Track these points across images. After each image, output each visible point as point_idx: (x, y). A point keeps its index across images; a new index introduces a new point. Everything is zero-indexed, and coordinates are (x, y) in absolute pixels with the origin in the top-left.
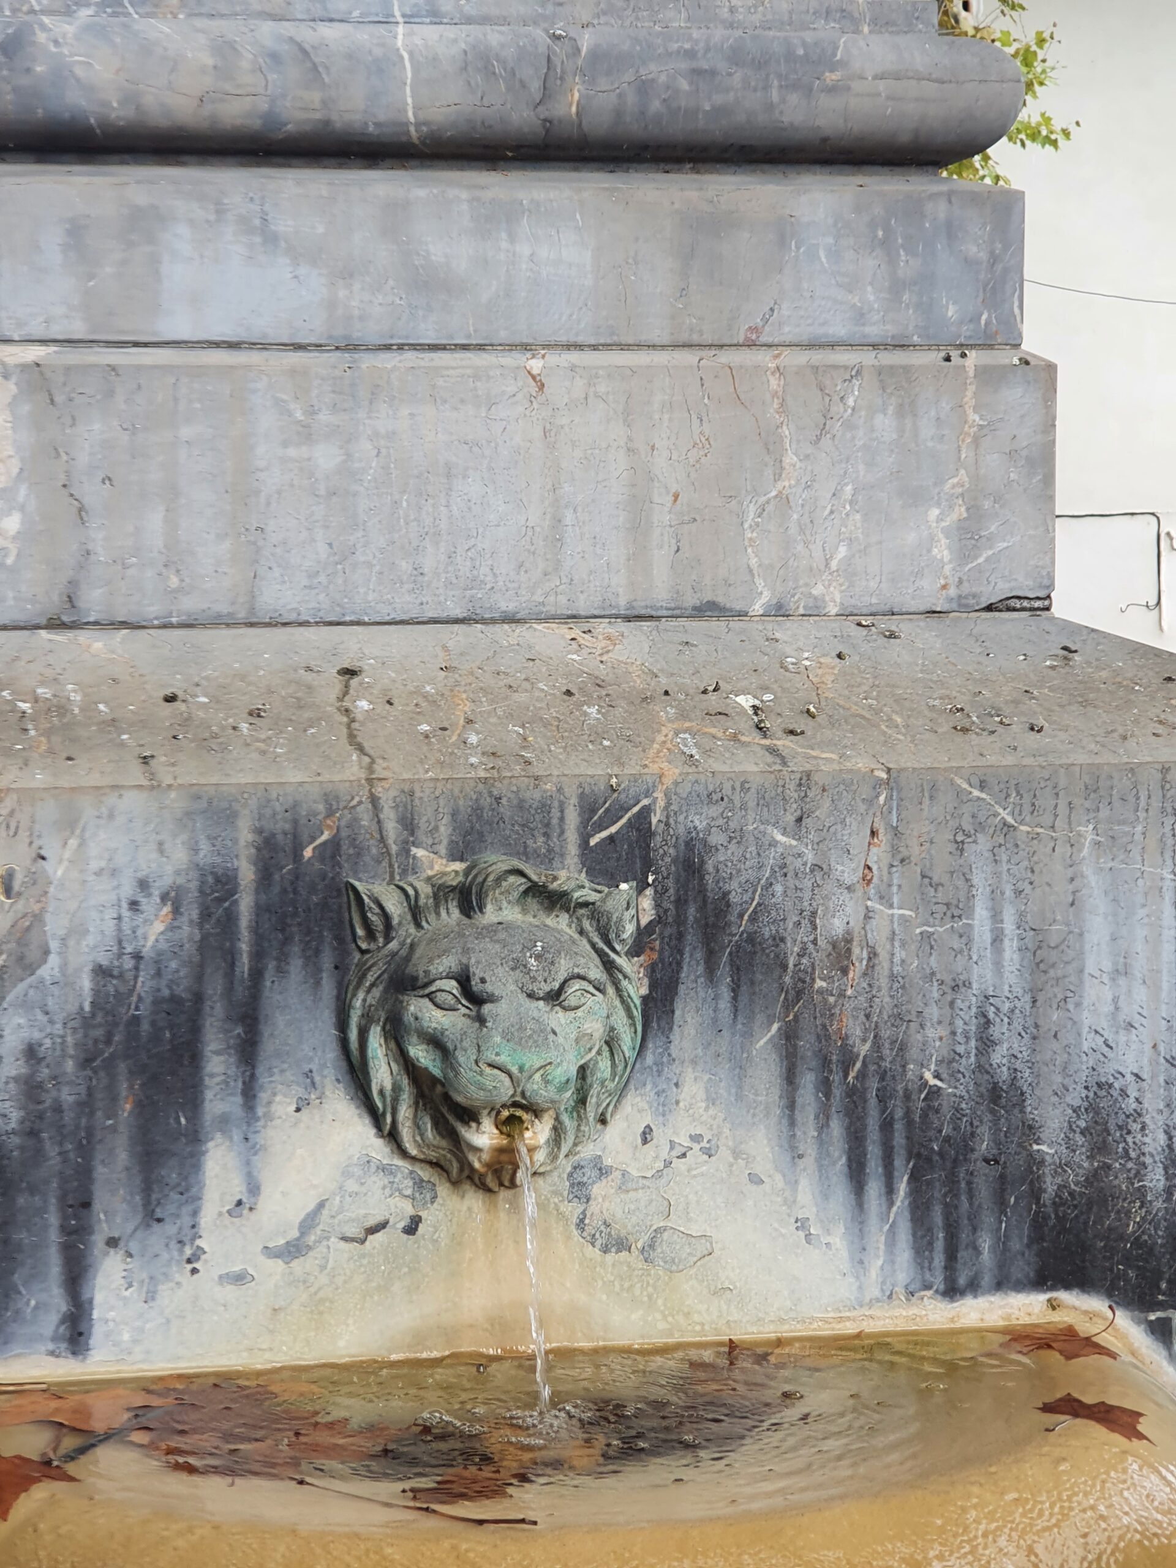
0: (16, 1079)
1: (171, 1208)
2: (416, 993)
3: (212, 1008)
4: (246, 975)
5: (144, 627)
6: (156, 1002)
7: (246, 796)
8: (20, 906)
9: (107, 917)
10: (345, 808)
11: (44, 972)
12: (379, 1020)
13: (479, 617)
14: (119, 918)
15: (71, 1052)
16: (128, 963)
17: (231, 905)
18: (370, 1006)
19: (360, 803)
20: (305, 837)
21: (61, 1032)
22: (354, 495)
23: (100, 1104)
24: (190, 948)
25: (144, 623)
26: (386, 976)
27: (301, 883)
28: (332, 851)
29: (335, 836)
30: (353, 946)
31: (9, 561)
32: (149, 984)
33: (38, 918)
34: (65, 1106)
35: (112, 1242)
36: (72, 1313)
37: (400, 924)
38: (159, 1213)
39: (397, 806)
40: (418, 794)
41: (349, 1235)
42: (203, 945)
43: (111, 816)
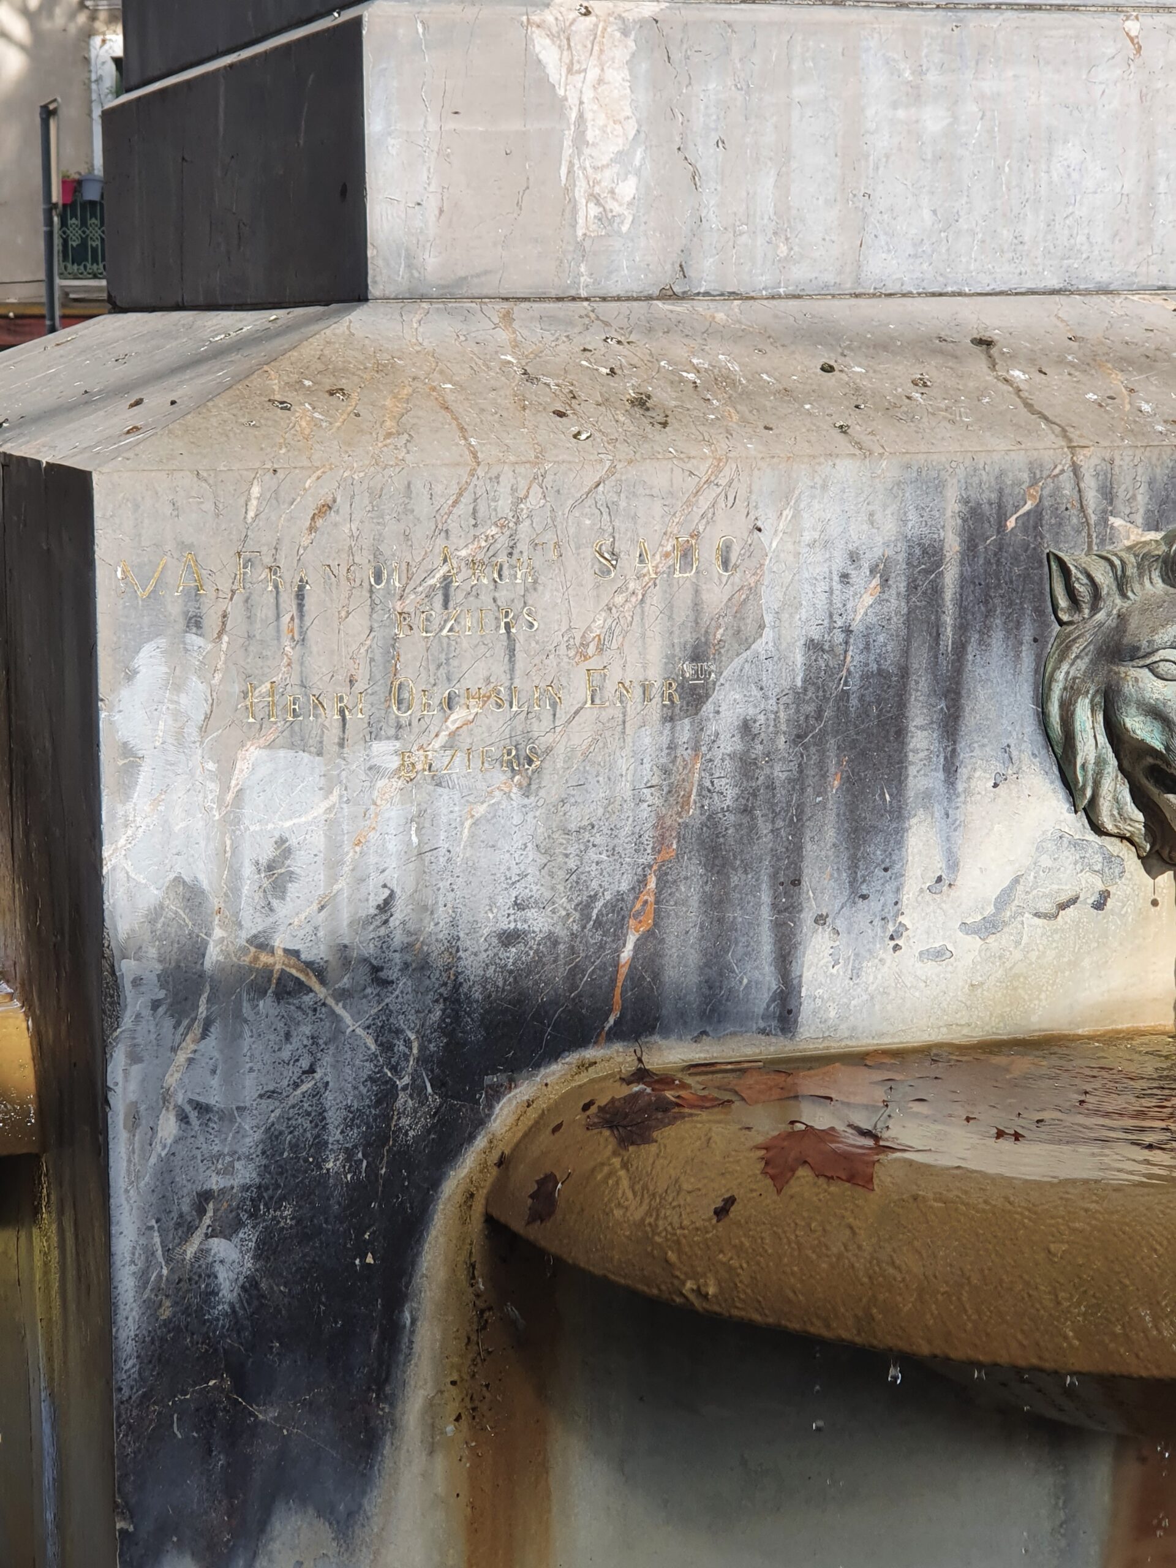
0: (732, 756)
1: (877, 885)
2: (1134, 663)
3: (917, 683)
4: (950, 649)
5: (752, 298)
6: (866, 677)
7: (954, 465)
8: (737, 578)
9: (819, 590)
10: (1049, 476)
11: (760, 646)
12: (1088, 692)
13: (1075, 288)
14: (831, 592)
15: (784, 728)
16: (839, 637)
17: (936, 577)
18: (1074, 678)
19: (1063, 471)
20: (1010, 508)
21: (775, 708)
22: (960, 160)
23: (810, 781)
24: (897, 622)
25: (752, 294)
26: (1091, 647)
27: (1005, 554)
28: (1034, 521)
29: (1037, 505)
30: (1053, 617)
31: (625, 228)
32: (857, 658)
33: (754, 591)
34: (777, 783)
35: (821, 920)
36: (782, 991)
37: (1108, 594)
38: (864, 889)
39: (1098, 474)
40: (1117, 462)
41: (1042, 910)
42: (909, 619)
43: (824, 487)
